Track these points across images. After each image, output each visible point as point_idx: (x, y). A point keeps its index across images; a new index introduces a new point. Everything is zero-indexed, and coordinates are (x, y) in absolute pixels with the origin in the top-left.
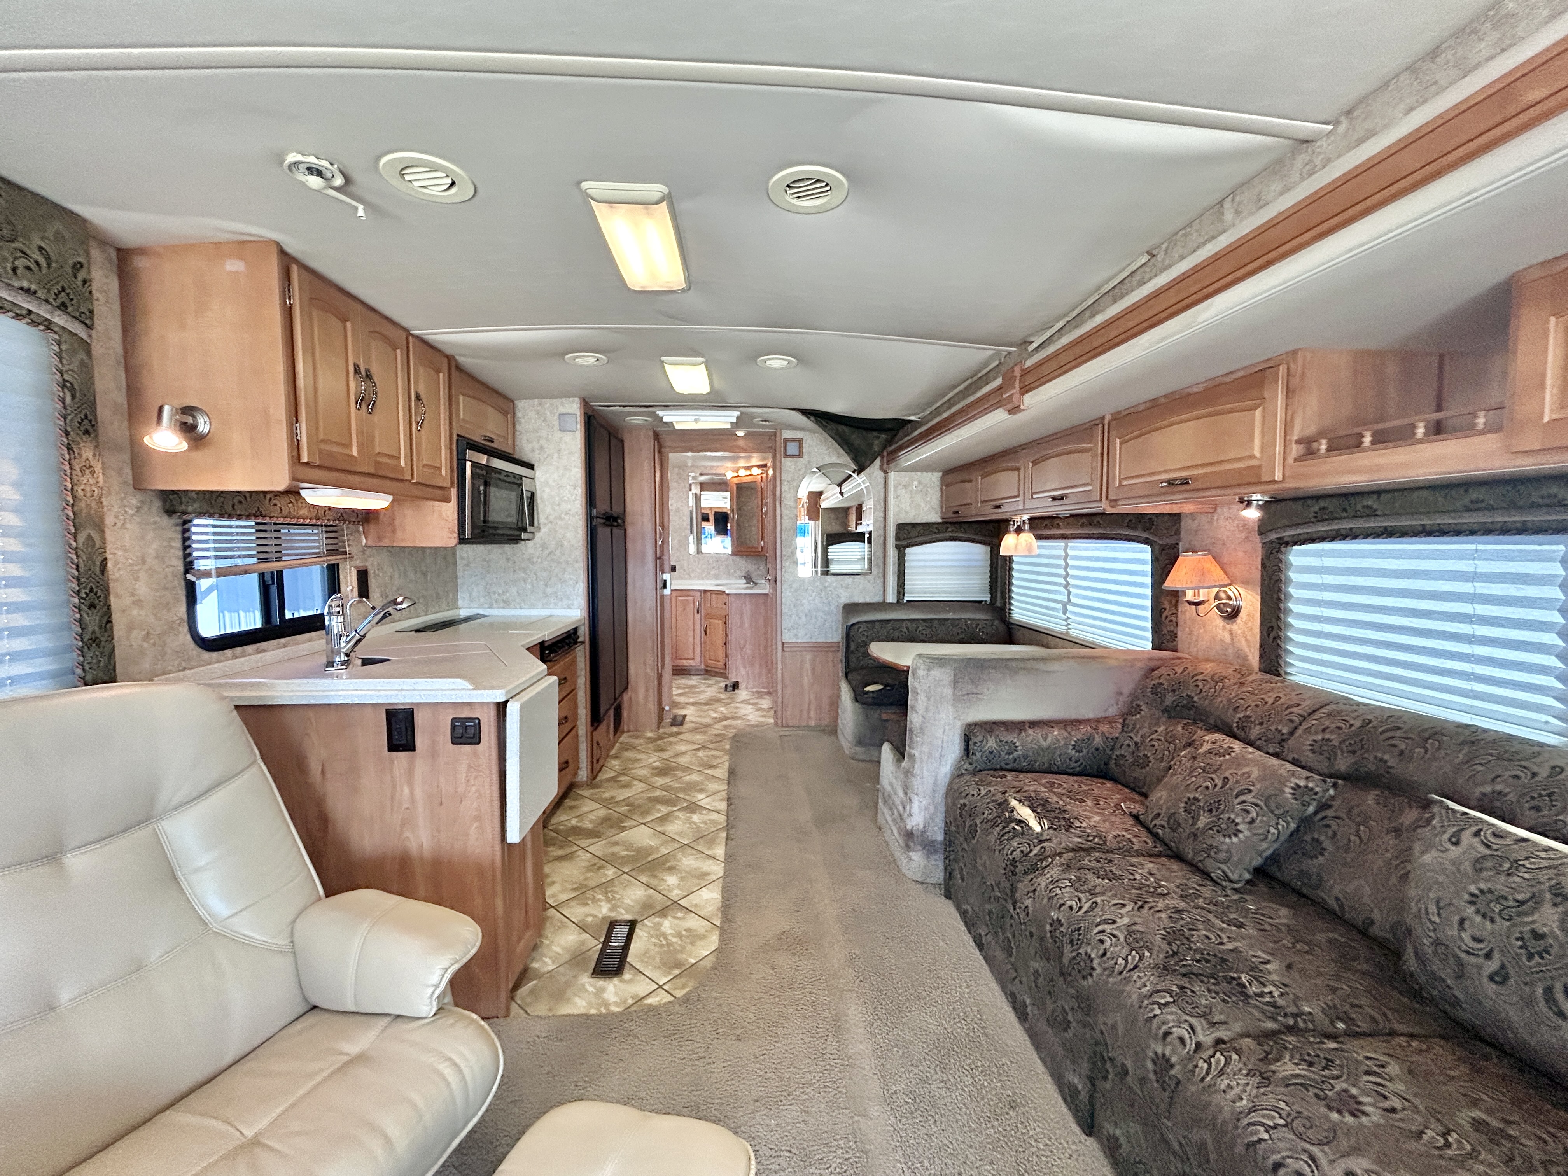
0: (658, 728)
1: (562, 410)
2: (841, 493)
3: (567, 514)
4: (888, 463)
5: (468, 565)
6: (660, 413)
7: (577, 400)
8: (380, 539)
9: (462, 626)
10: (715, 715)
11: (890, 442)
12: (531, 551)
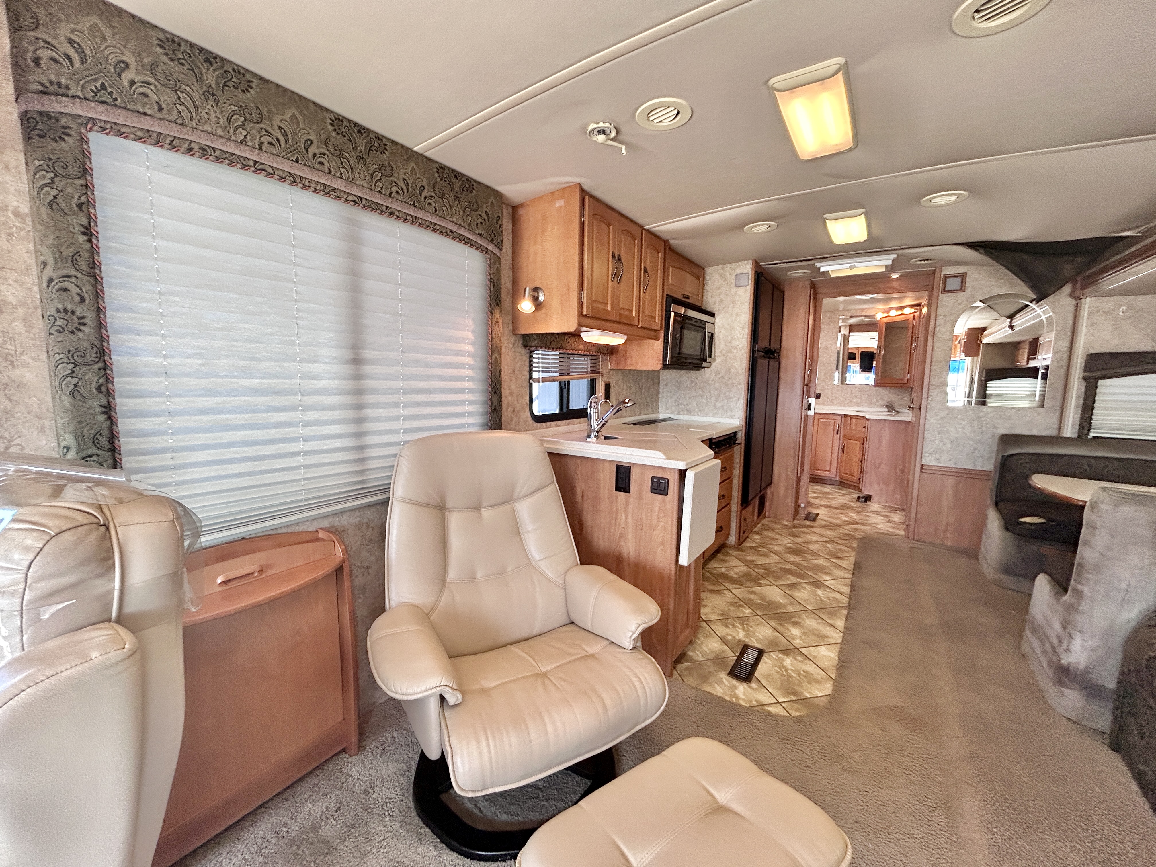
0: (794, 519)
1: (738, 271)
2: (1011, 327)
3: (736, 348)
4: (1083, 288)
5: (666, 385)
6: (818, 265)
7: (750, 262)
8: (618, 364)
9: (660, 424)
10: (846, 519)
11: (1088, 266)
12: (707, 375)
